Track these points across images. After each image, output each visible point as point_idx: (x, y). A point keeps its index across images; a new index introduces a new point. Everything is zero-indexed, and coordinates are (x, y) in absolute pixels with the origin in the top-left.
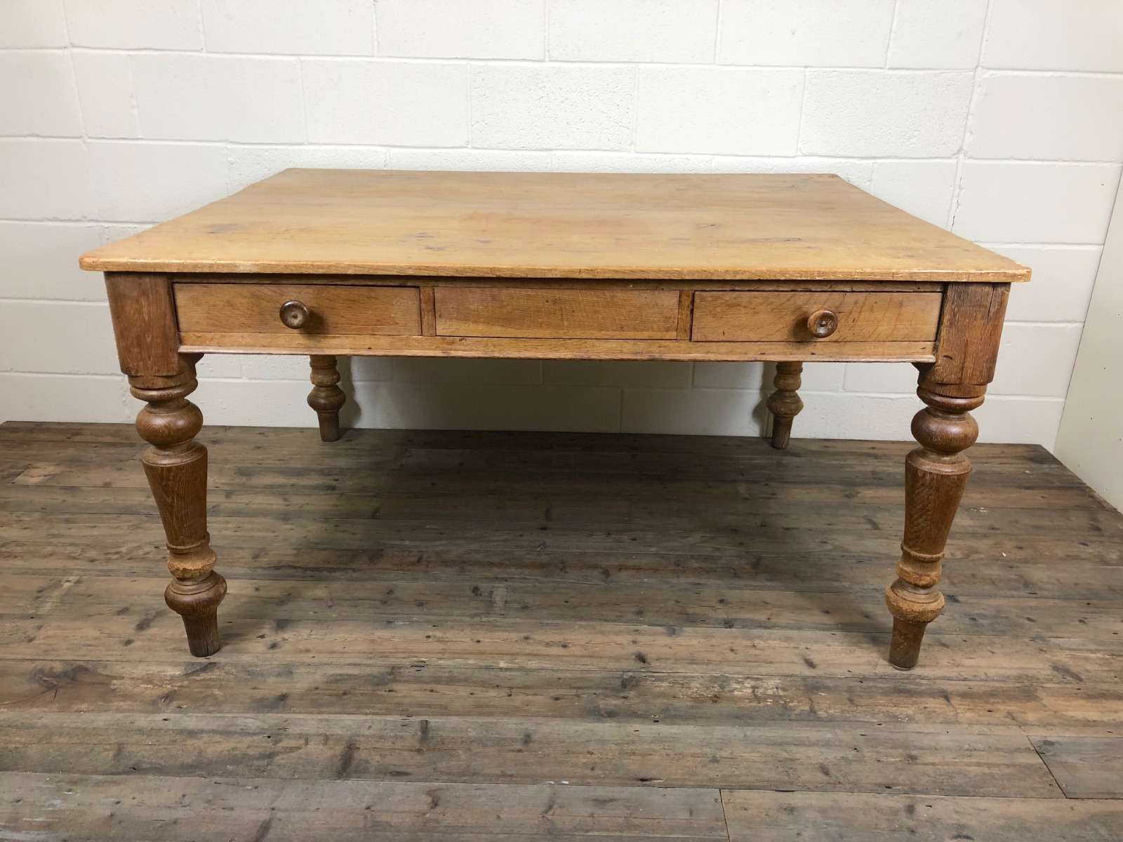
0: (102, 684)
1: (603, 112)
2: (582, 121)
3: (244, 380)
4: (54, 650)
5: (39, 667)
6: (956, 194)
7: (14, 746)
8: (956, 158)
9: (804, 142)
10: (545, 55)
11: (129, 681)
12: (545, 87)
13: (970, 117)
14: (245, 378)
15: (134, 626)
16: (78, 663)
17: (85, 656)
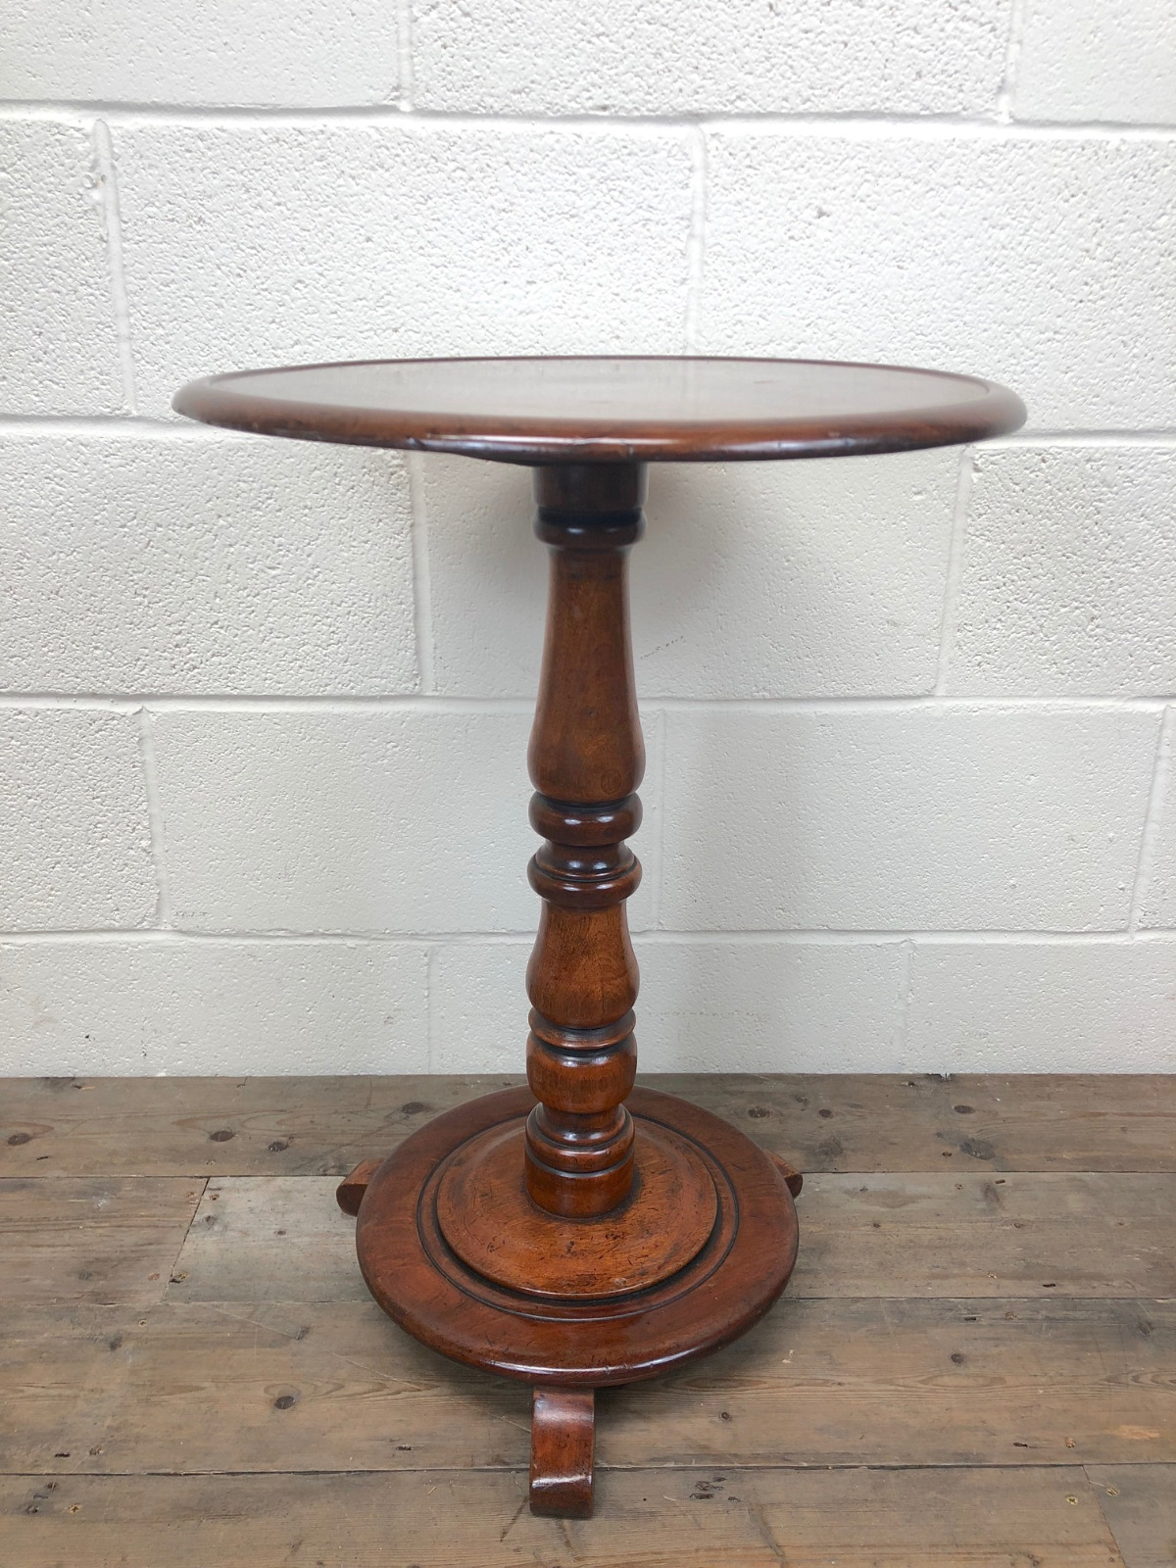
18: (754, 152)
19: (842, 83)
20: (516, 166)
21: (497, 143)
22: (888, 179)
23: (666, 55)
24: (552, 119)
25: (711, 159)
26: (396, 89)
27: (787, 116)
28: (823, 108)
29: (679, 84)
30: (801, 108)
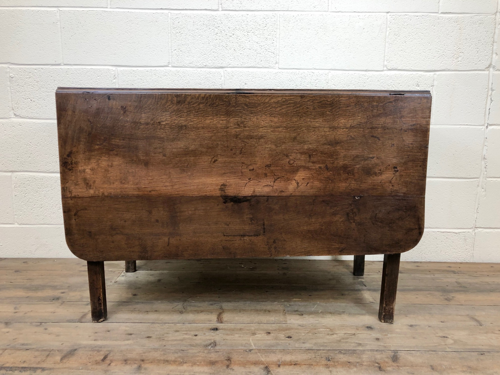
1: (257, 42)
2: (244, 48)
3: (16, 225)
6: (490, 94)
8: (488, 70)
9: (388, 61)
10: (219, 6)
12: (219, 27)
13: (495, 44)
14: (16, 224)
18: (233, 73)
19: (247, 62)
20: (190, 76)
21: (186, 72)
22: (257, 78)
23: (216, 57)
24: (196, 68)
25: (225, 74)
26: (169, 63)
27: (238, 67)
28: (245, 66)
29: (219, 62)
30: (241, 66)
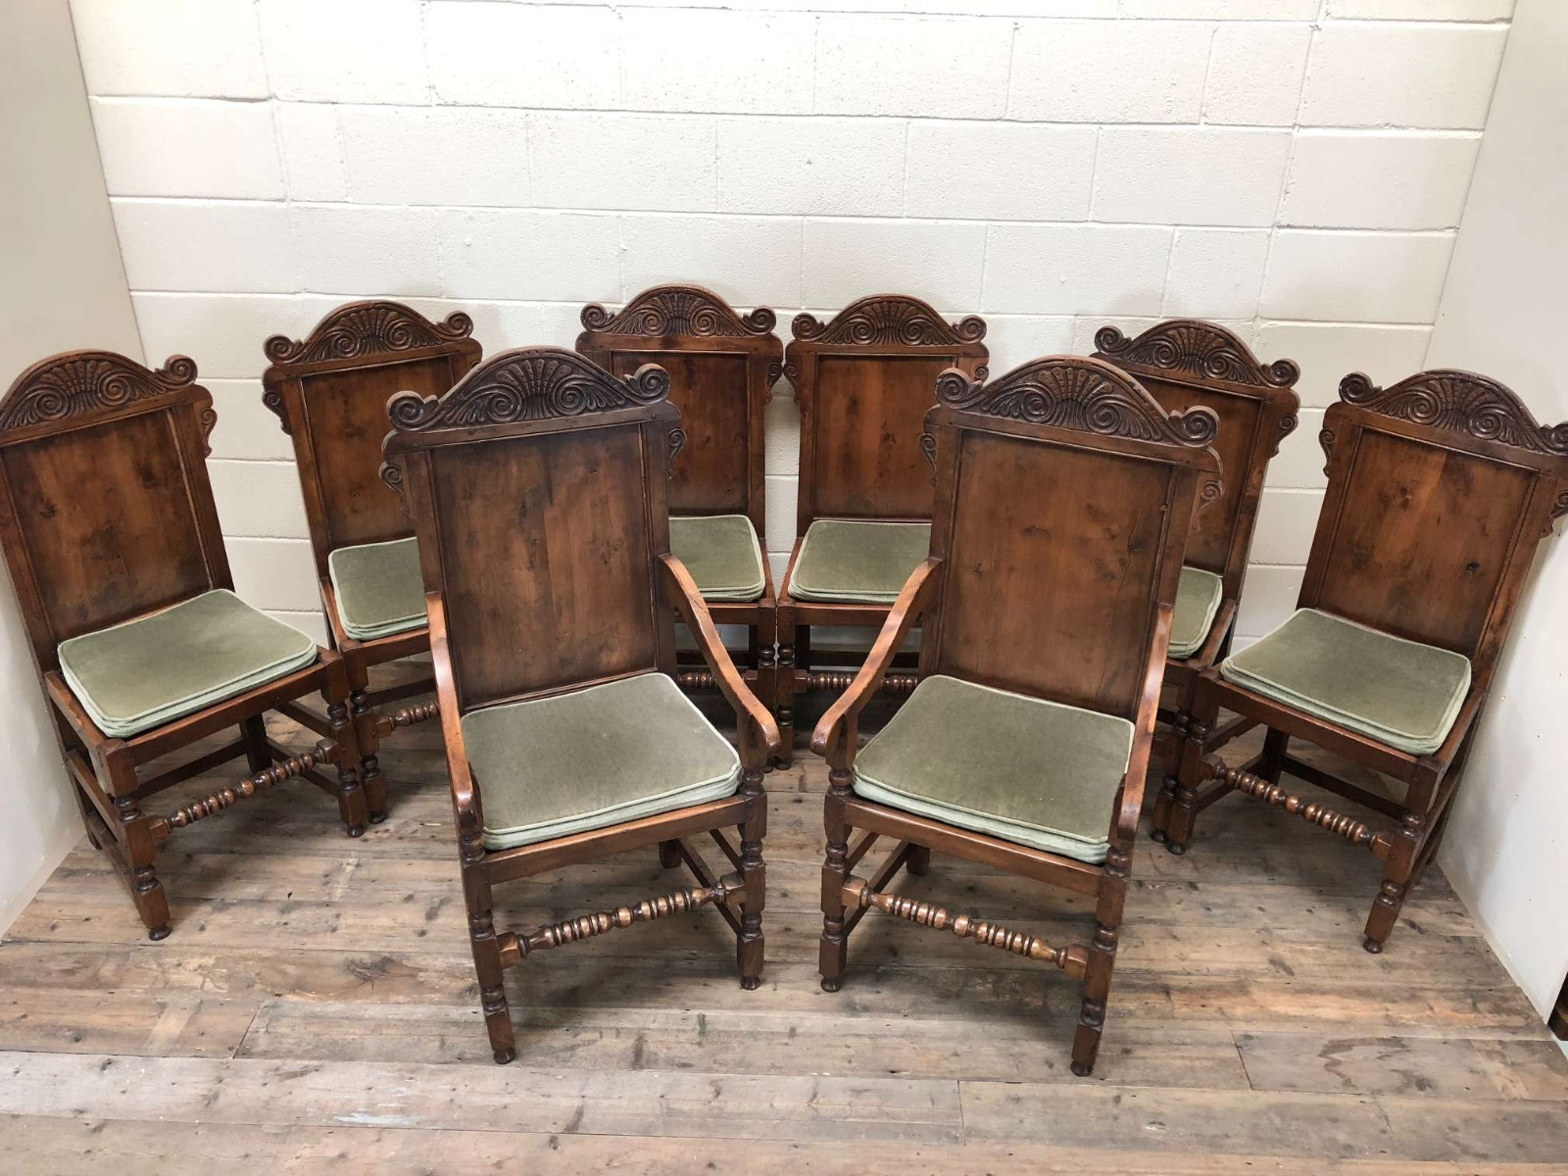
0: (411, 976)
4: (358, 940)
5: (350, 958)
7: (351, 1037)
11: (434, 974)
15: (423, 915)
16: (383, 954)
17: (388, 946)
